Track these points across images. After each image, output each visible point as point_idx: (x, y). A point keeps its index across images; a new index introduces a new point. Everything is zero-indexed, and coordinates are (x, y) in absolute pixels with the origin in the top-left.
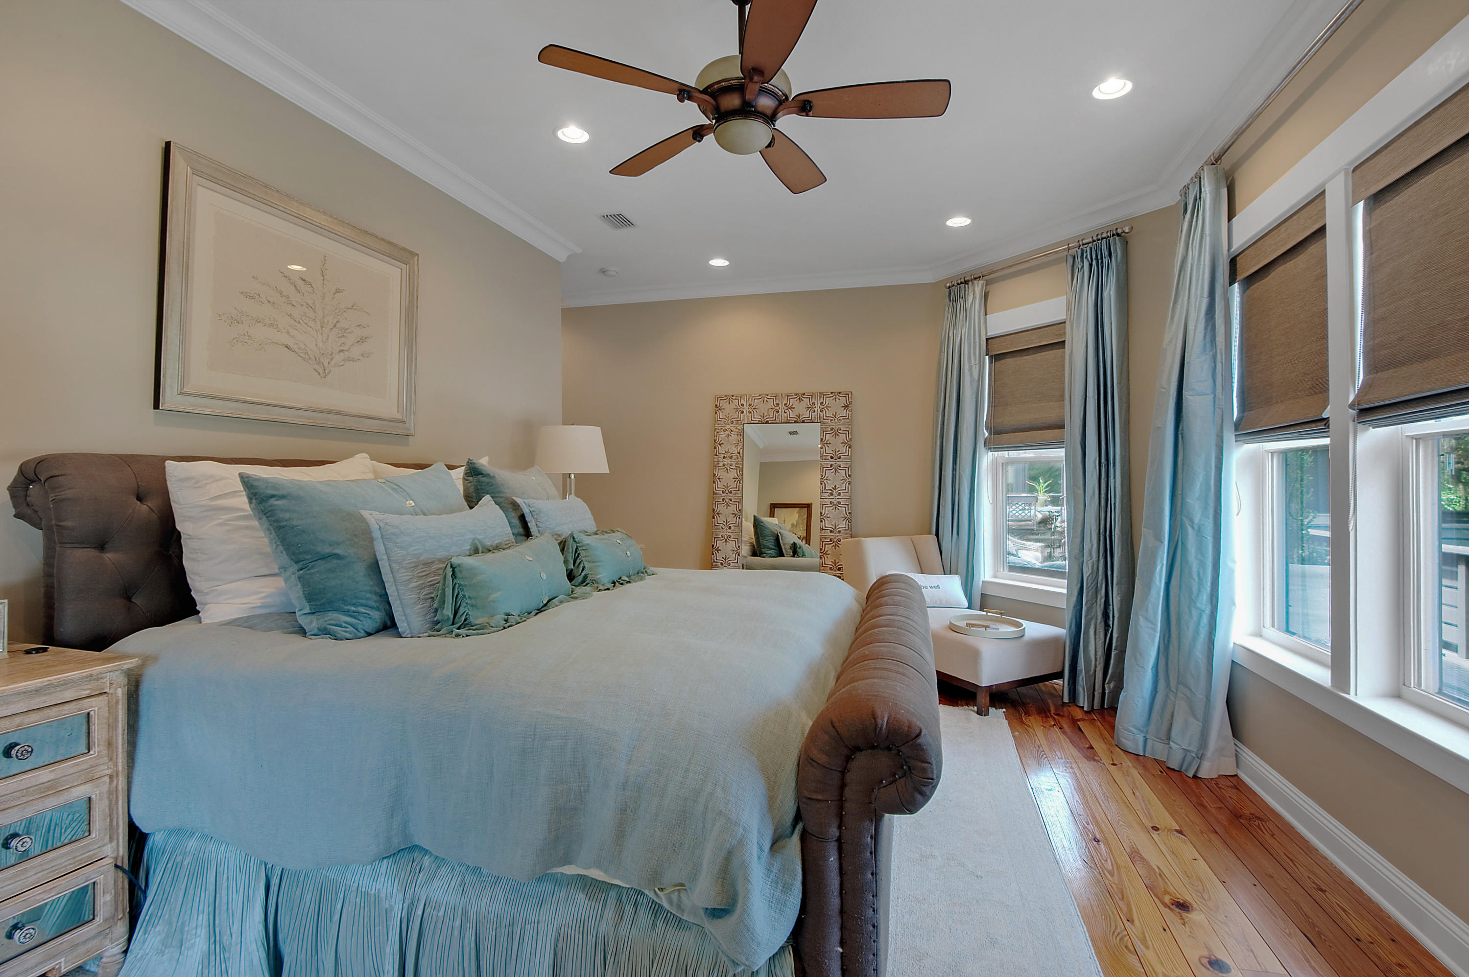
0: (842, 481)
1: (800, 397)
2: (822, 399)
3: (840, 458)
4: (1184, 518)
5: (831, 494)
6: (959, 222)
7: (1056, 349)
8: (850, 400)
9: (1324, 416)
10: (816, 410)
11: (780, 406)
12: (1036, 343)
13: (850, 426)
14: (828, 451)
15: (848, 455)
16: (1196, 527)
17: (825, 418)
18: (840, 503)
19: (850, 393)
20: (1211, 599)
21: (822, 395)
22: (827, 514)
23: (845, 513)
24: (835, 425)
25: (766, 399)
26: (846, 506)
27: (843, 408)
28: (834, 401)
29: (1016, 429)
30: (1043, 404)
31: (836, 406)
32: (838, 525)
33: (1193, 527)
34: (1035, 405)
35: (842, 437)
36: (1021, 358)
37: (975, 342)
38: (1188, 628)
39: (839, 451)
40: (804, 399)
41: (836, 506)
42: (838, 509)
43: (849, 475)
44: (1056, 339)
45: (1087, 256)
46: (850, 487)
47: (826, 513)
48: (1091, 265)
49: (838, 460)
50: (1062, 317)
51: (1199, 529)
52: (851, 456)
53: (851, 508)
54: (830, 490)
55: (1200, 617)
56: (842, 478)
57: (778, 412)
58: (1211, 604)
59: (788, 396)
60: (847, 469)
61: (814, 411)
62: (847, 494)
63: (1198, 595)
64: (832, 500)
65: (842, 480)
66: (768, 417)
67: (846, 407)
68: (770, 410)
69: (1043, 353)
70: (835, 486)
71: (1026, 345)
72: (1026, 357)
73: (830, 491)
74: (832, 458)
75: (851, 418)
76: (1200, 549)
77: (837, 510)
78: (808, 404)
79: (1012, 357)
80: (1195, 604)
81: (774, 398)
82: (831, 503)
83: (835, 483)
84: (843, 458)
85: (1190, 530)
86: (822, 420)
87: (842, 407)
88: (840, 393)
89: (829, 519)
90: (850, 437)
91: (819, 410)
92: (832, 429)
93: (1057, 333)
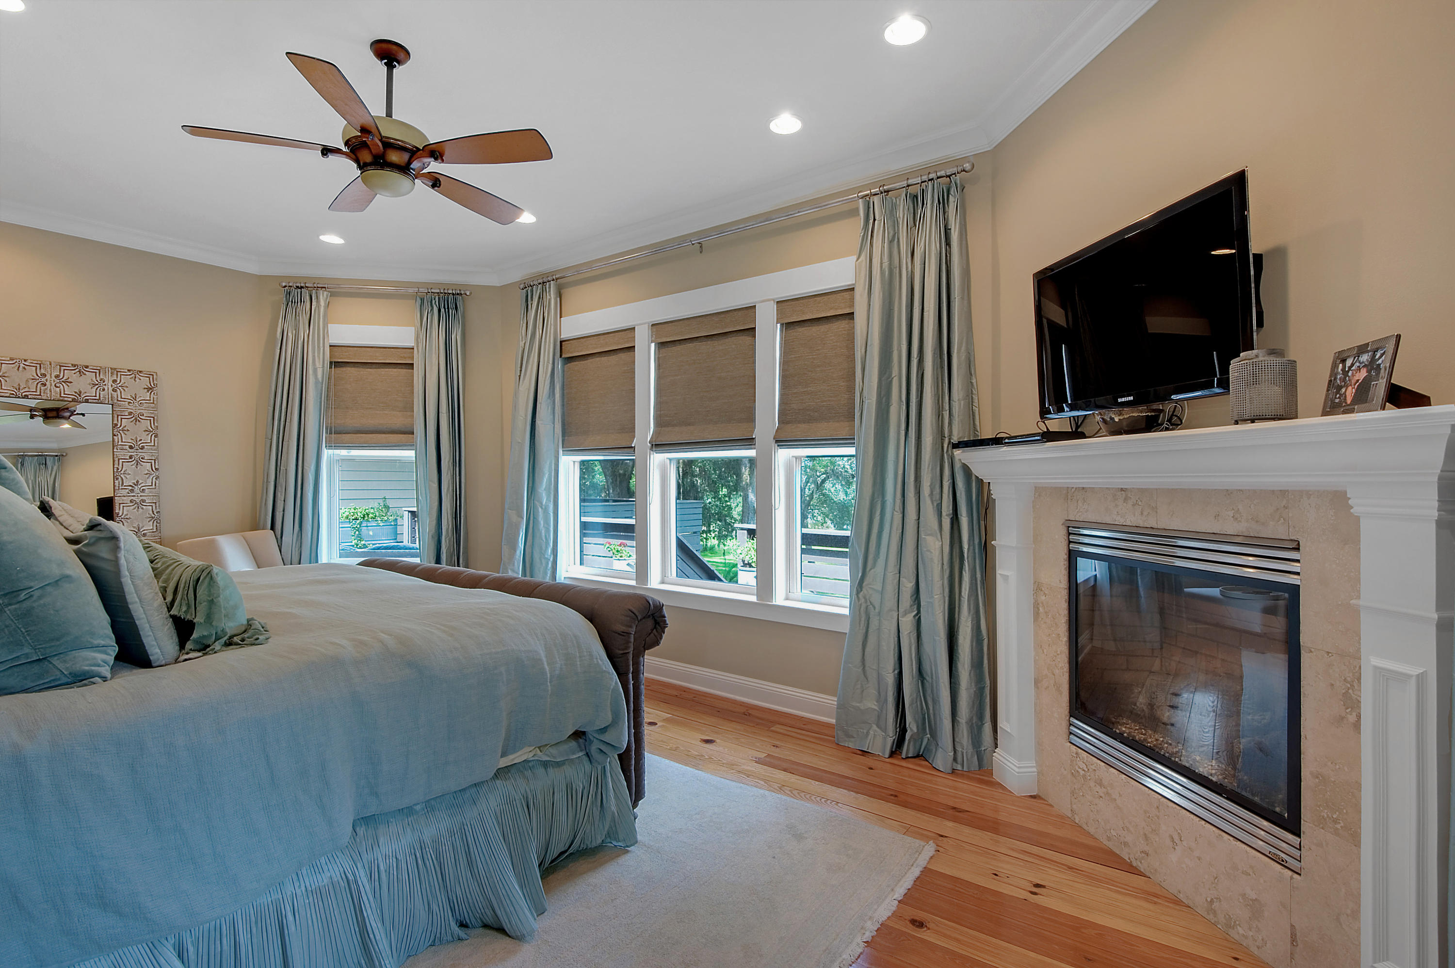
0: (147, 476)
1: (81, 370)
2: (115, 376)
3: (143, 448)
4: (536, 502)
5: (132, 491)
6: (332, 239)
7: (400, 368)
8: (155, 382)
9: (633, 446)
10: (106, 389)
11: (48, 377)
12: (380, 360)
13: (156, 412)
14: (125, 439)
15: (154, 446)
16: (543, 507)
17: (119, 399)
18: (144, 501)
19: (154, 374)
20: (553, 551)
21: (115, 371)
22: (127, 515)
23: (151, 512)
24: (135, 408)
25: (22, 365)
26: (154, 505)
27: (146, 390)
28: (133, 380)
29: (359, 431)
30: (386, 412)
31: (138, 387)
32: (142, 527)
33: (542, 508)
34: (378, 412)
35: (145, 424)
36: (363, 369)
37: (319, 347)
38: (540, 571)
39: (141, 440)
40: (87, 373)
41: (140, 504)
42: (142, 509)
43: (156, 469)
44: (400, 360)
45: (435, 302)
46: (157, 482)
47: (125, 513)
48: (439, 311)
49: (140, 451)
50: (411, 343)
51: (546, 508)
52: (158, 446)
53: (159, 506)
54: (130, 486)
55: (547, 564)
56: (147, 472)
57: (45, 385)
58: (554, 555)
59: (60, 366)
60: (153, 461)
61: (104, 390)
62: (153, 490)
63: (546, 550)
64: (132, 498)
65: (147, 474)
66: (26, 390)
67: (149, 389)
68: (31, 381)
69: (387, 370)
70: (138, 482)
71: (370, 360)
72: (369, 370)
73: (130, 488)
74: (131, 447)
75: (157, 401)
76: (547, 522)
77: (140, 510)
78: (94, 379)
79: (354, 367)
80: (544, 555)
81: (38, 366)
82: (131, 501)
83: (137, 478)
84: (147, 449)
85: (540, 509)
86: (116, 401)
87: (145, 388)
88: (140, 372)
89: (129, 521)
90: (156, 424)
91: (111, 389)
92: (130, 413)
93: (402, 355)
